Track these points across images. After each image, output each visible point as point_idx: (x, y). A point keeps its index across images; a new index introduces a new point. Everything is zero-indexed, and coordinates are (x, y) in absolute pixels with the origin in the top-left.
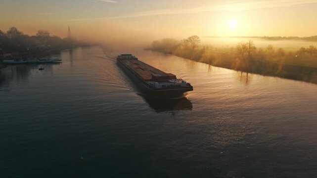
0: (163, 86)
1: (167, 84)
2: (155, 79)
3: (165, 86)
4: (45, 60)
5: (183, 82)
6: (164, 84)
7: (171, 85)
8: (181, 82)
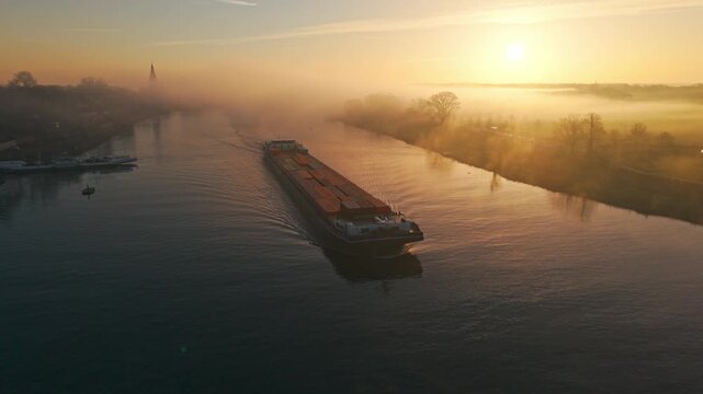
0: (363, 231)
1: (372, 226)
2: (345, 213)
3: (367, 230)
4: (97, 161)
5: (403, 220)
6: (365, 227)
7: (380, 229)
8: (398, 220)
